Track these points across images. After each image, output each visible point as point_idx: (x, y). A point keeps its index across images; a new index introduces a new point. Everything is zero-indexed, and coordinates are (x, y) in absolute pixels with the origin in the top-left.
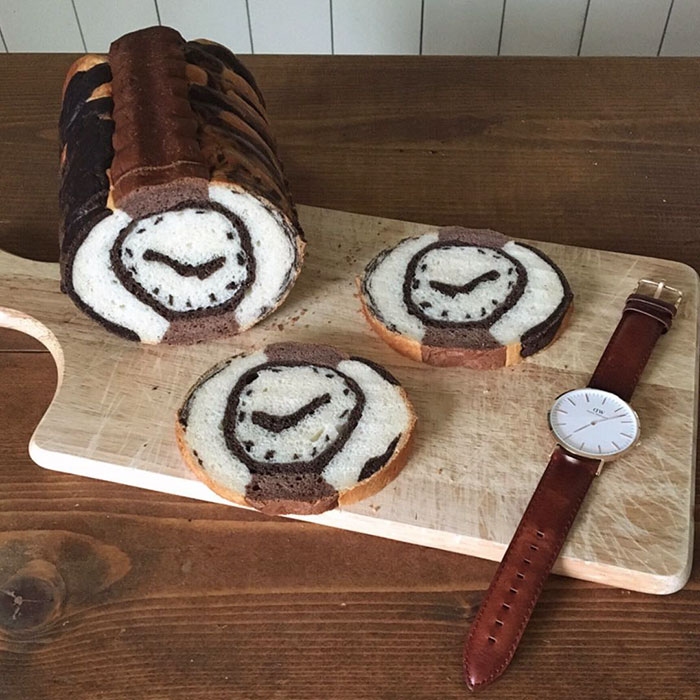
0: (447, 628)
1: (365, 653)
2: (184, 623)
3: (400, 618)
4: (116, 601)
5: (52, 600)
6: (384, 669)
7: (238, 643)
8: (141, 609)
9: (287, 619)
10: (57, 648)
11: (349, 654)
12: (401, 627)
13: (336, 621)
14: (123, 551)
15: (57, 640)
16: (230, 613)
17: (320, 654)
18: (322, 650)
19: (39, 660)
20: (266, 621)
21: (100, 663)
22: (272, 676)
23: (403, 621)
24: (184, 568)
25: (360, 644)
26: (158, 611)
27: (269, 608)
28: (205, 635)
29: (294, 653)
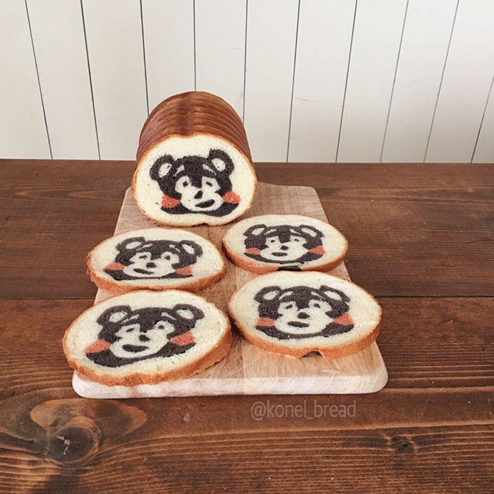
0: (378, 452)
1: (323, 470)
2: (190, 453)
3: (343, 446)
4: (139, 441)
5: (92, 441)
6: (339, 479)
7: (230, 465)
8: (158, 445)
9: (264, 449)
10: (98, 472)
11: (312, 470)
12: (346, 452)
13: (299, 449)
14: (141, 409)
15: (98, 467)
16: (222, 446)
17: (291, 470)
18: (292, 468)
19: (84, 481)
20: (248, 451)
21: (130, 481)
22: (259, 486)
23: (345, 449)
24: (185, 419)
25: (318, 463)
26: (170, 446)
27: (249, 442)
28: (206, 461)
29: (272, 471)
